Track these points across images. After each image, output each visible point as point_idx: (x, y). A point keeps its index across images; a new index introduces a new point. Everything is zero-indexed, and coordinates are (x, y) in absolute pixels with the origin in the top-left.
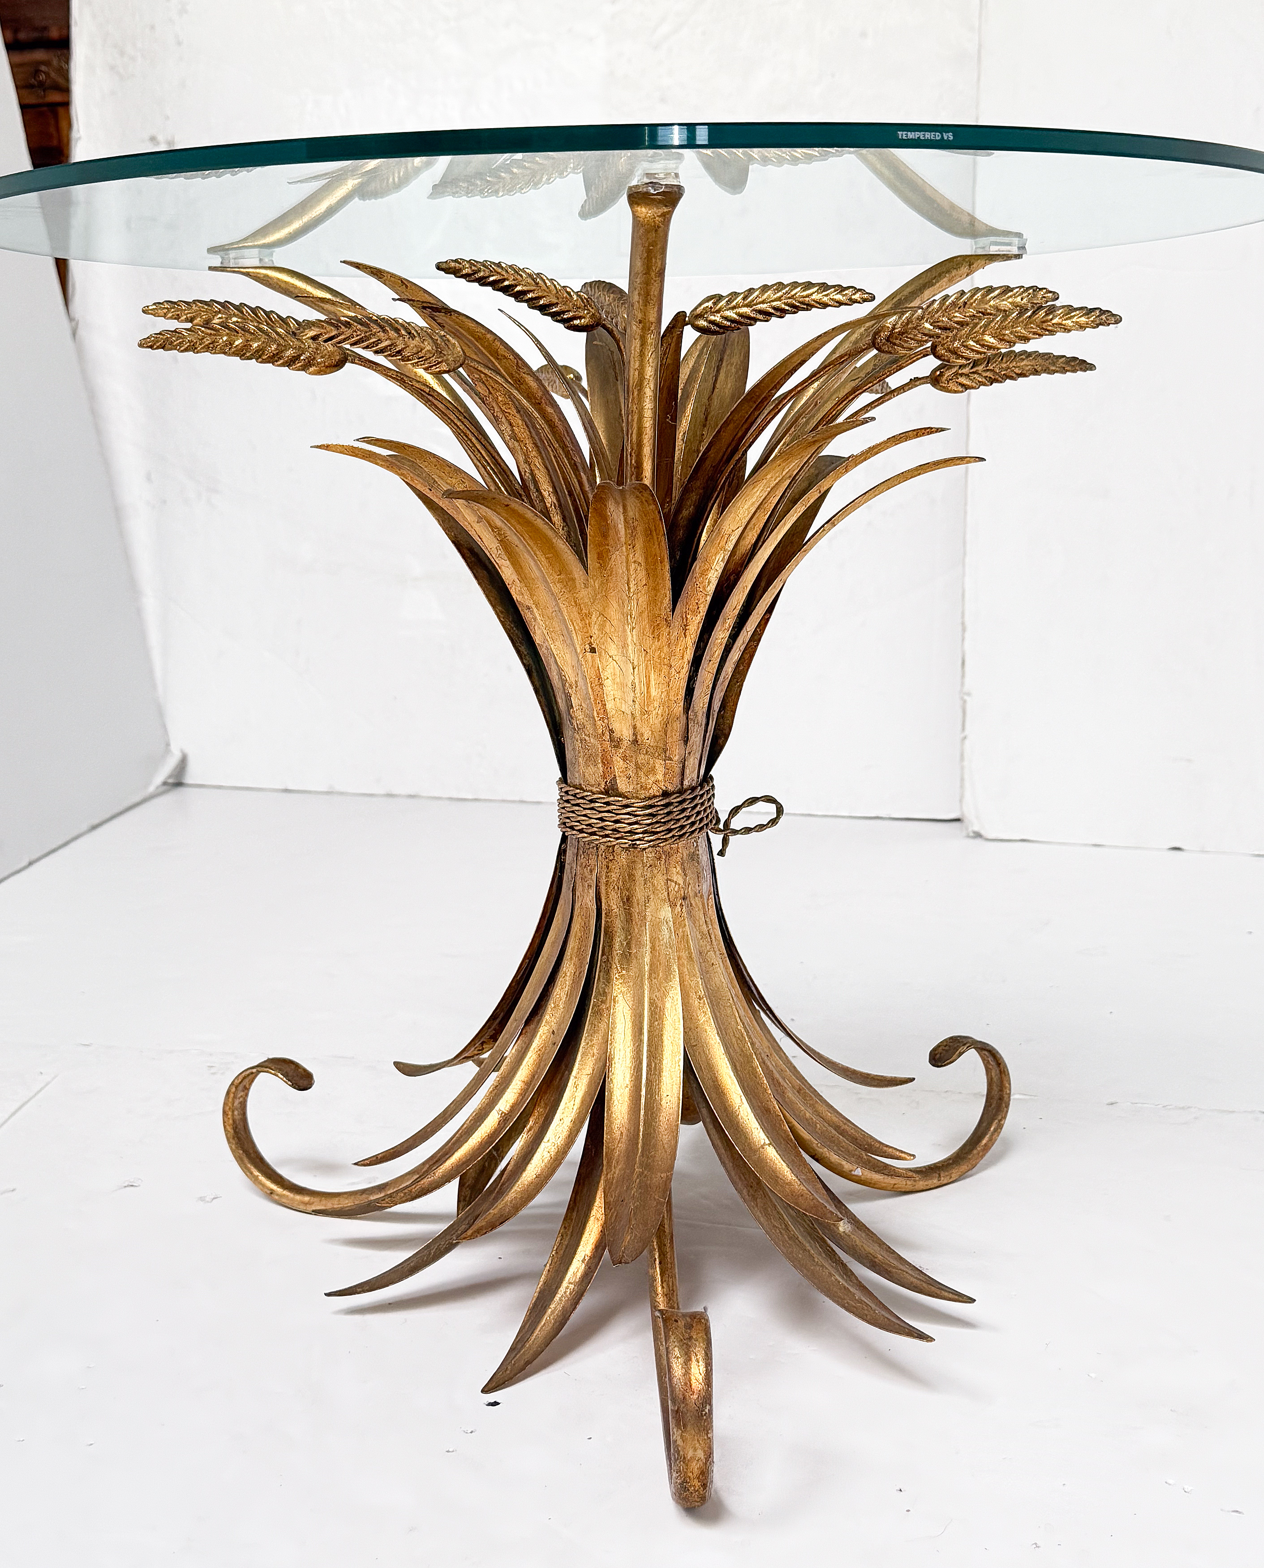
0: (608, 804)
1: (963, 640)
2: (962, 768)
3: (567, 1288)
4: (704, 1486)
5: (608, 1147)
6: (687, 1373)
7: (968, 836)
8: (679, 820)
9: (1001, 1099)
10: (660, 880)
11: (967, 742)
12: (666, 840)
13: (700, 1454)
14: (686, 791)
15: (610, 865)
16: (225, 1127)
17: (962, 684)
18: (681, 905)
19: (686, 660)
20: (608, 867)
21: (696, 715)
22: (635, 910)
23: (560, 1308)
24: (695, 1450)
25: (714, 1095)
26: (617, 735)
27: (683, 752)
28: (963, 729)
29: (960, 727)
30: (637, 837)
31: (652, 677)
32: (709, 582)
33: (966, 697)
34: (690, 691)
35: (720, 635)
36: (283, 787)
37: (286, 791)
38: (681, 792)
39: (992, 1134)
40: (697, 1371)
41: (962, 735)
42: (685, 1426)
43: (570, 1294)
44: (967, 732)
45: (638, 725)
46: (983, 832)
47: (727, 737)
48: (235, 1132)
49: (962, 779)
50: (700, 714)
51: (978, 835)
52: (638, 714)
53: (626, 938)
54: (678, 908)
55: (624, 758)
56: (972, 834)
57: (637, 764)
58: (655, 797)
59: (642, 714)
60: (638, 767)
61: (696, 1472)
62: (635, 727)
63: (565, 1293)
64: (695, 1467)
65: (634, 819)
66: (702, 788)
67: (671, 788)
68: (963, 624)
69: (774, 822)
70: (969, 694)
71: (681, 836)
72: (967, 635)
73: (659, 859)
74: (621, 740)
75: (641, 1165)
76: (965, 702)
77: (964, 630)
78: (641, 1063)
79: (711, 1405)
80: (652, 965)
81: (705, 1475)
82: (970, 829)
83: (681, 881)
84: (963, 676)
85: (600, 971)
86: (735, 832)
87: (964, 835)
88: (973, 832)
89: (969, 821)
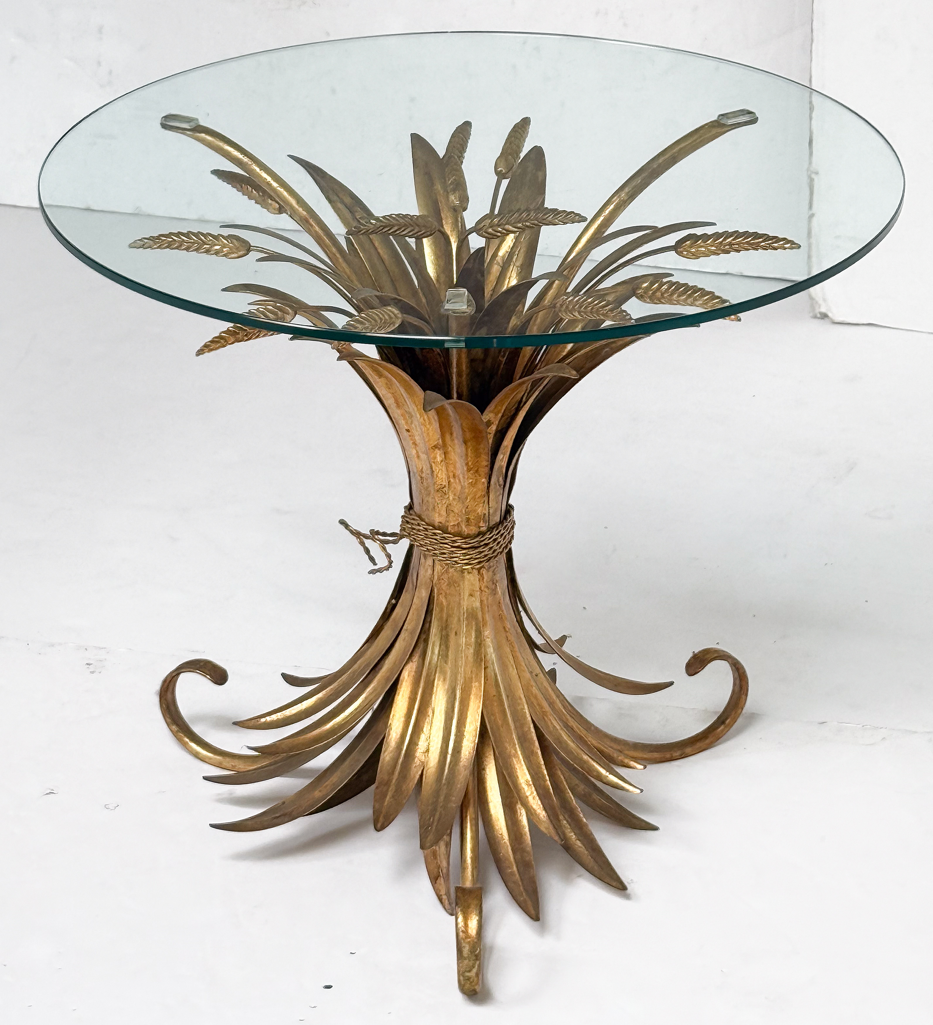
7: (815, 317)
11: (815, 220)
17: (810, 163)
28: (811, 206)
29: (807, 204)
33: (813, 176)
37: (88, 209)
41: (811, 212)
44: (814, 210)
46: (830, 315)
51: (824, 316)
56: (819, 315)
70: (817, 173)
76: (811, 180)
84: (811, 154)
87: (811, 314)
88: (821, 313)
89: (817, 302)
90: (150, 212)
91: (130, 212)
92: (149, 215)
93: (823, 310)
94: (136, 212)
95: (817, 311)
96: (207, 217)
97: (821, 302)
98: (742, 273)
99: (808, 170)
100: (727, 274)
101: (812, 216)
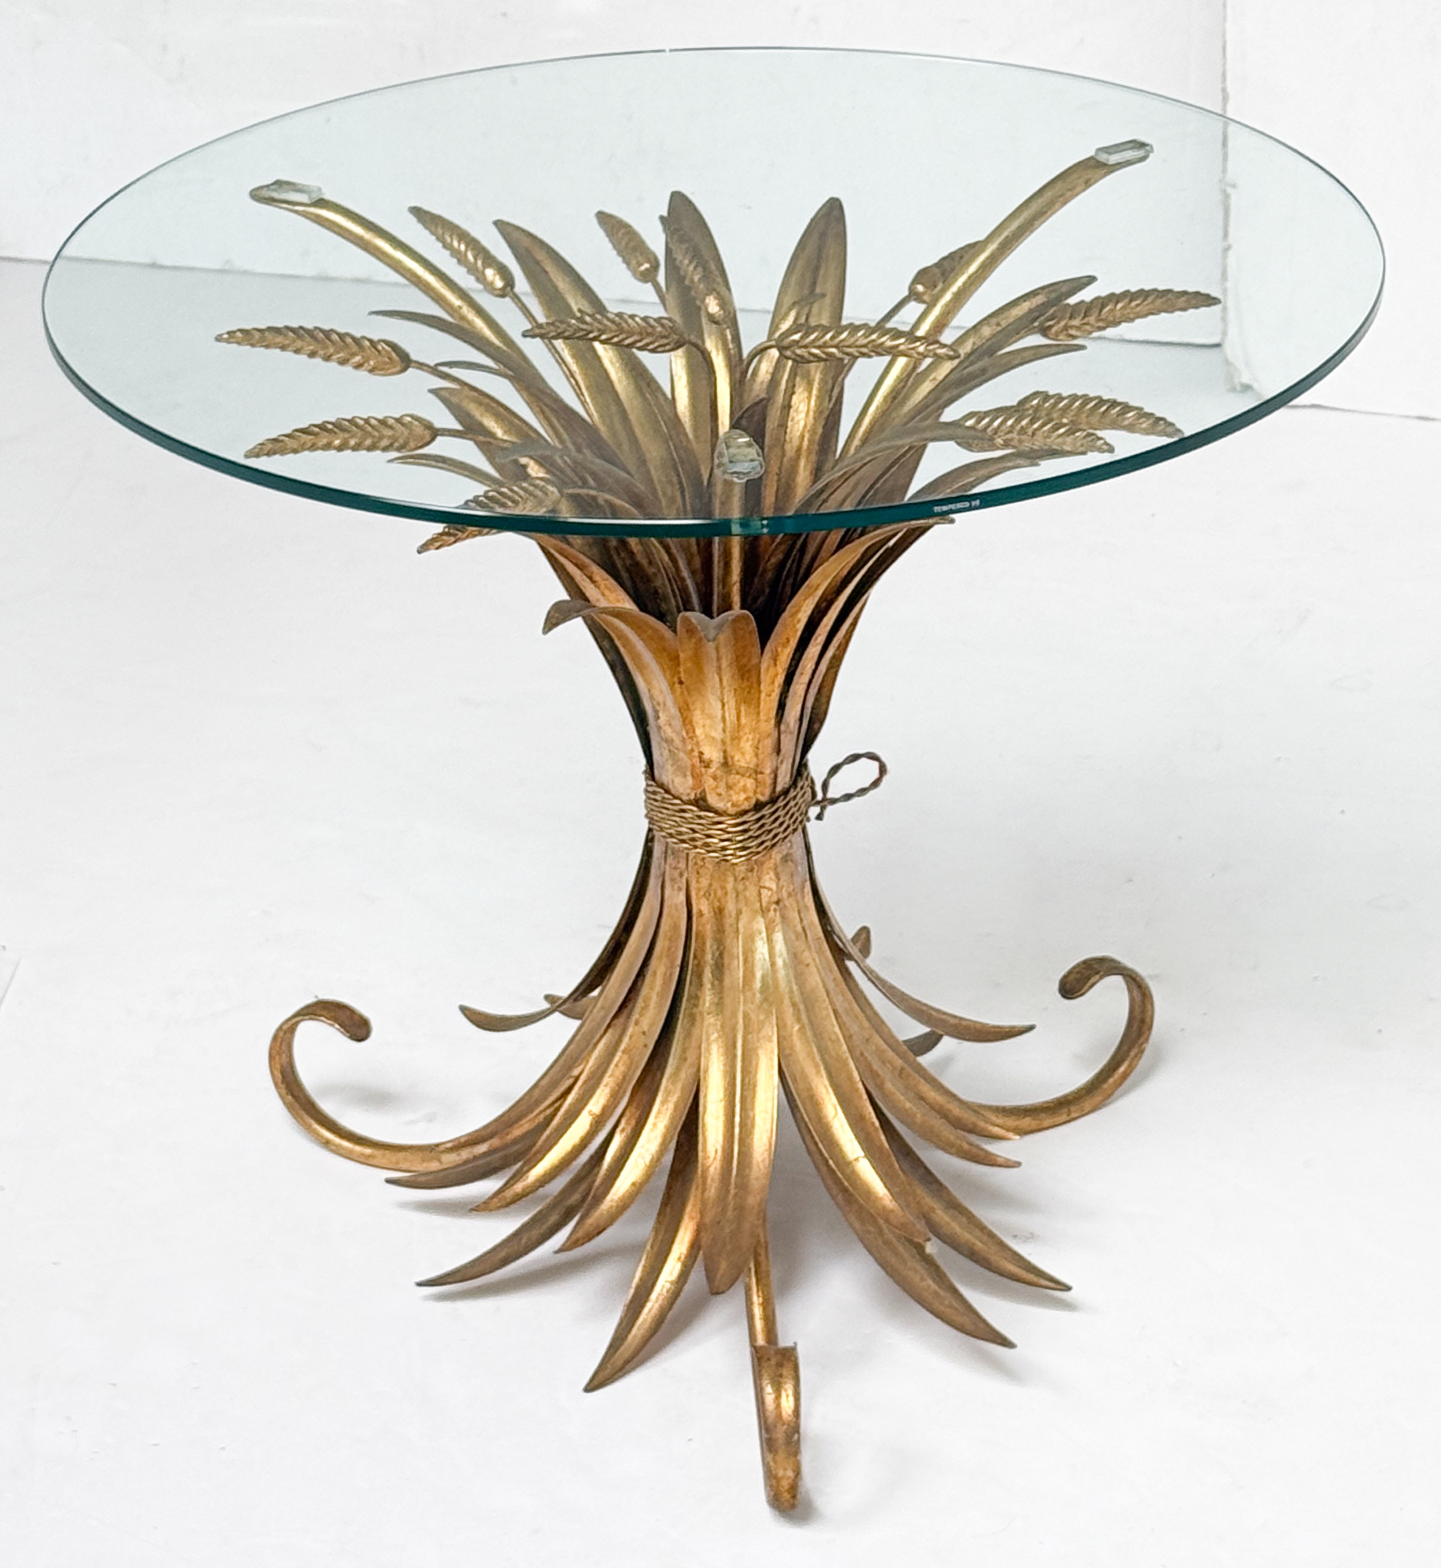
0: (700, 817)
3: (663, 1286)
4: (794, 1497)
5: (703, 1165)
6: (778, 1406)
7: (1233, 390)
8: (771, 830)
9: (1143, 1021)
10: (752, 892)
11: (1231, 253)
12: (758, 853)
13: (790, 1474)
14: (778, 797)
15: (700, 871)
16: (271, 1071)
17: (1224, 171)
18: (775, 910)
19: (776, 684)
20: (698, 873)
21: (788, 726)
22: (728, 921)
23: (657, 1306)
24: (785, 1469)
25: (809, 1107)
26: (706, 756)
27: (775, 763)
28: (1226, 235)
29: (1220, 233)
30: (729, 852)
31: (742, 709)
32: (799, 621)
33: (1229, 190)
34: (782, 707)
35: (813, 649)
36: (147, 260)
37: (154, 266)
38: (773, 801)
39: (1133, 1059)
40: (787, 1404)
41: (1225, 244)
42: (776, 1451)
43: (667, 1292)
44: (1231, 240)
45: (728, 749)
46: (1255, 386)
47: (822, 723)
48: (283, 1077)
49: (1224, 308)
50: (792, 724)
51: (1246, 388)
52: (728, 740)
53: (718, 948)
54: (772, 913)
55: (715, 778)
56: (1238, 388)
57: (727, 784)
58: (746, 812)
59: (733, 739)
60: (729, 787)
61: (786, 1487)
62: (725, 752)
63: (662, 1290)
64: (785, 1484)
65: (726, 836)
66: (796, 787)
67: (763, 799)
68: (1224, 90)
69: (876, 784)
70: (1234, 186)
71: (774, 845)
73: (752, 870)
74: (711, 761)
75: (736, 1187)
76: (1227, 196)
78: (734, 1078)
79: (798, 1432)
80: (744, 977)
81: (794, 1489)
82: (1236, 381)
83: (774, 886)
84: (1225, 158)
85: (692, 975)
86: (834, 801)
87: (1229, 388)
88: (1242, 384)
89: (1236, 370)
90: (248, 267)
91: (218, 267)
92: (245, 273)
93: (1245, 380)
94: (227, 267)
96: (332, 273)
97: (1242, 368)
99: (1222, 181)
101: (1227, 249)
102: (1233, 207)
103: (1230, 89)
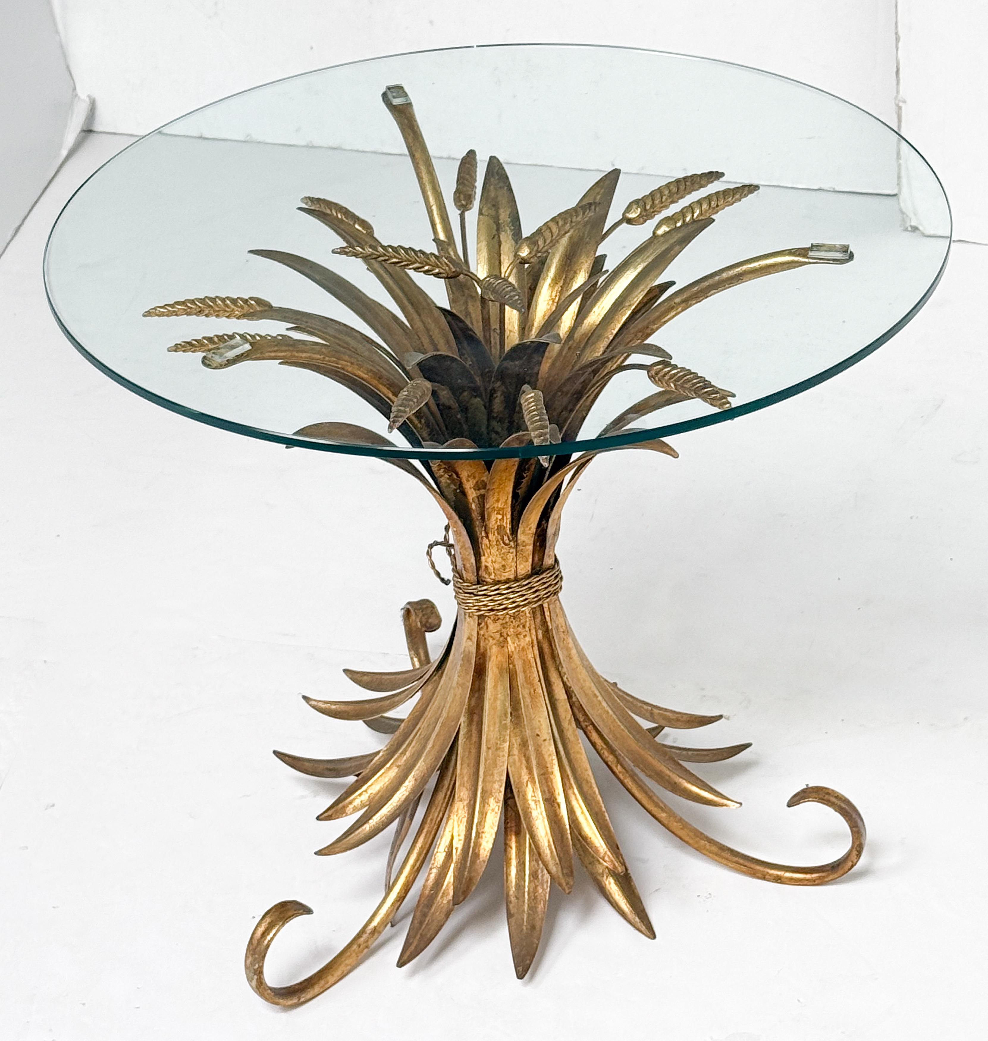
1: (897, 49)
2: (899, 166)
7: (906, 230)
17: (898, 92)
33: (901, 104)
46: (921, 228)
49: (899, 177)
51: (915, 229)
56: (909, 229)
68: (896, 33)
70: (904, 102)
72: (900, 45)
76: (900, 108)
77: (898, 39)
84: (898, 83)
87: (902, 228)
88: (911, 227)
89: (907, 216)
90: (261, 139)
91: (242, 139)
93: (913, 224)
94: (248, 139)
95: (908, 225)
96: (316, 143)
97: (911, 215)
98: (834, 189)
99: (896, 98)
100: (819, 189)
102: (903, 115)
103: (900, 33)
